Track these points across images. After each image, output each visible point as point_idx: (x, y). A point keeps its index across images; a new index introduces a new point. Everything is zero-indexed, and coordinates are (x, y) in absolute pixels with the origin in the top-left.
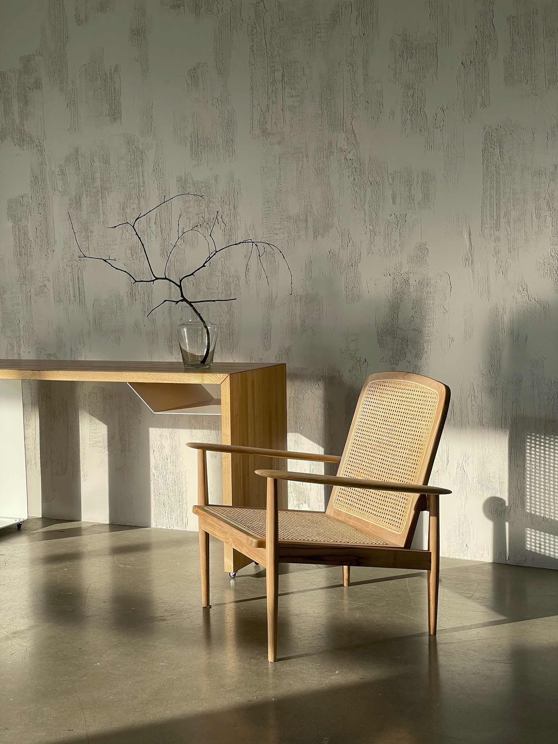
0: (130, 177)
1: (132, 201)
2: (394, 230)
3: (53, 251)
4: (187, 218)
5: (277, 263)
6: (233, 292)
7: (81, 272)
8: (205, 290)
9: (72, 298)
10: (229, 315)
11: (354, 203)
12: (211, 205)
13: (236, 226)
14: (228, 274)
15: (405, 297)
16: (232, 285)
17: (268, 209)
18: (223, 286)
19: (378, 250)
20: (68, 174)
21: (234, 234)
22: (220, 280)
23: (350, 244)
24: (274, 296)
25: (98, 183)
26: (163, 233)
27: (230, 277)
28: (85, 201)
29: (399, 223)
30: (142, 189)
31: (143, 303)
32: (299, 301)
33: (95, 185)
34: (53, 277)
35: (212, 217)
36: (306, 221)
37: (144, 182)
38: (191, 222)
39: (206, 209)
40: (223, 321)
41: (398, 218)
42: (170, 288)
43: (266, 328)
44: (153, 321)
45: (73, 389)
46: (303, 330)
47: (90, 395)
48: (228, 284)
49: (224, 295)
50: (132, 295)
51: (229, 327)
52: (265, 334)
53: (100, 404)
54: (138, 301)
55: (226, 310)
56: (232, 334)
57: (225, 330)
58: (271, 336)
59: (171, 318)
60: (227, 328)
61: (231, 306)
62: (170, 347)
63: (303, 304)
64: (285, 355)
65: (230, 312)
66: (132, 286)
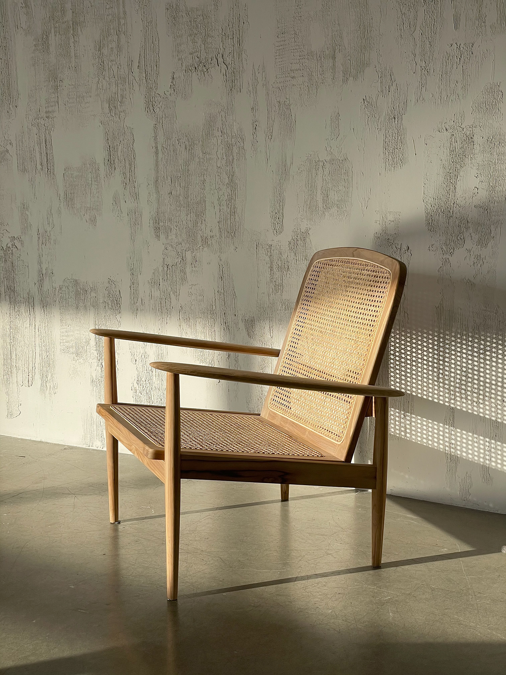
0: (108, 7)
1: (110, 38)
2: (455, 66)
3: (16, 107)
4: (179, 59)
5: (293, 118)
6: (235, 158)
7: (49, 133)
8: (201, 154)
9: (39, 167)
10: (230, 187)
11: (401, 30)
12: (209, 40)
13: (241, 68)
14: (230, 133)
15: (467, 161)
16: (234, 148)
17: (282, 43)
18: (224, 150)
19: (431, 95)
20: (33, 6)
21: (238, 78)
22: (219, 141)
23: (392, 88)
24: (288, 163)
25: (69, 16)
26: (148, 80)
27: (232, 137)
28: (54, 40)
29: (462, 56)
30: (122, 22)
31: (124, 173)
32: (321, 168)
33: (65, 19)
34: (16, 140)
35: (210, 56)
36: (334, 58)
37: (125, 13)
38: (184, 65)
39: (203, 46)
40: (223, 196)
41: (462, 48)
42: (157, 153)
43: (278, 205)
44: (136, 196)
45: (41, 281)
46: (325, 207)
47: (60, 289)
48: (229, 147)
49: (224, 162)
50: (110, 162)
51: (230, 204)
52: (276, 213)
53: (72, 300)
54: (118, 170)
55: (227, 181)
56: (233, 213)
57: (225, 207)
58: (283, 216)
59: (158, 192)
60: (227, 205)
61: (232, 176)
62: (157, 229)
63: (326, 172)
64: (301, 240)
65: (232, 184)
66: (111, 150)
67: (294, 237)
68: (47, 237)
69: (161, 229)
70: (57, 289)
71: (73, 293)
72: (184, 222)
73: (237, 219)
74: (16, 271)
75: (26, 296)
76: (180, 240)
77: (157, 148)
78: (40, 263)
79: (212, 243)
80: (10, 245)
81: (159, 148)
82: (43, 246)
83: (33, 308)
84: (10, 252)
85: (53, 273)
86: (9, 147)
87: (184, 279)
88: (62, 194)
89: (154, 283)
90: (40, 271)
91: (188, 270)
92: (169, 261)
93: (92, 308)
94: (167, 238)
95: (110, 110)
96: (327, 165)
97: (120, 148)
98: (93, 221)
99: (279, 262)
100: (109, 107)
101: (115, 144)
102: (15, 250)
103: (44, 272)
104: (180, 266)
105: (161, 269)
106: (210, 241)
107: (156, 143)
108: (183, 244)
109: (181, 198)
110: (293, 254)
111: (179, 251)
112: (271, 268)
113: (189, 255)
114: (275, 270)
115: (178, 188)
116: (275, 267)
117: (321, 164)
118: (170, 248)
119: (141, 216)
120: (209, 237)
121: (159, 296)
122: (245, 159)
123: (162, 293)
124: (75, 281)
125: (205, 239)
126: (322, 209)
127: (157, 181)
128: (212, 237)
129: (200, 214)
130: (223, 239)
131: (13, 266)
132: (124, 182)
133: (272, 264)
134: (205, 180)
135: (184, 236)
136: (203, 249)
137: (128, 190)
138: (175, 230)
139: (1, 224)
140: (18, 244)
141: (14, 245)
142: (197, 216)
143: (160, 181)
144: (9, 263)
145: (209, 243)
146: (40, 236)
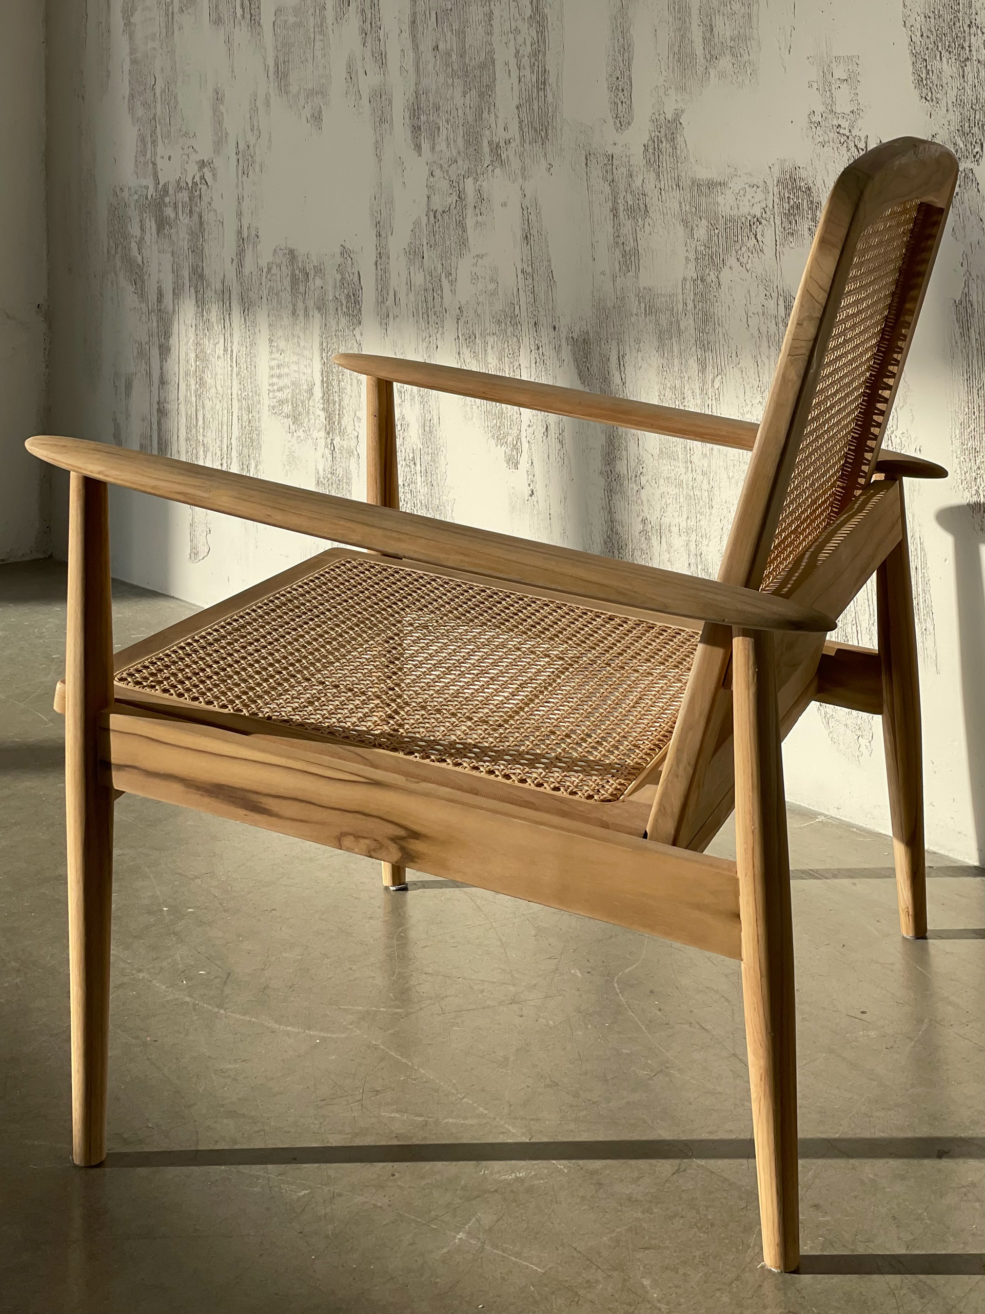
10: (534, 25)
31: (363, 11)
40: (523, 46)
43: (620, 59)
44: (382, 60)
45: (241, 253)
46: (708, 57)
47: (269, 270)
51: (536, 64)
52: (618, 78)
53: (287, 295)
55: (529, 12)
56: (542, 84)
57: (527, 72)
58: (631, 85)
59: (416, 47)
60: (532, 66)
62: (416, 129)
64: (666, 139)
65: (538, 17)
67: (653, 134)
68: (250, 159)
69: (422, 130)
70: (265, 270)
71: (289, 279)
72: (461, 112)
73: (550, 99)
74: (206, 232)
75: (219, 286)
76: (454, 152)
78: (239, 214)
79: (508, 157)
80: (197, 178)
82: (245, 177)
83: (229, 314)
84: (198, 192)
85: (258, 237)
87: (463, 243)
88: (271, 66)
89: (415, 254)
90: (240, 232)
91: (470, 222)
92: (438, 203)
93: (316, 312)
94: (433, 149)
98: (317, 118)
99: (629, 197)
102: (204, 187)
103: (245, 234)
104: (455, 212)
105: (424, 220)
106: (505, 151)
108: (460, 162)
109: (454, 57)
110: (652, 176)
111: (454, 178)
112: (615, 211)
113: (469, 185)
114: (622, 216)
115: (449, 35)
116: (621, 208)
118: (438, 172)
119: (390, 102)
120: (502, 144)
121: (423, 283)
123: (428, 277)
124: (292, 252)
125: (496, 149)
126: (703, 61)
127: (414, 22)
128: (508, 142)
129: (486, 92)
130: (527, 146)
131: (201, 224)
132: (363, 29)
133: (615, 201)
134: (492, 12)
135: (460, 143)
136: (493, 171)
137: (369, 47)
138: (445, 131)
139: (186, 134)
140: (208, 177)
141: (202, 178)
142: (481, 95)
143: (418, 21)
144: (196, 217)
145: (504, 156)
146: (240, 156)
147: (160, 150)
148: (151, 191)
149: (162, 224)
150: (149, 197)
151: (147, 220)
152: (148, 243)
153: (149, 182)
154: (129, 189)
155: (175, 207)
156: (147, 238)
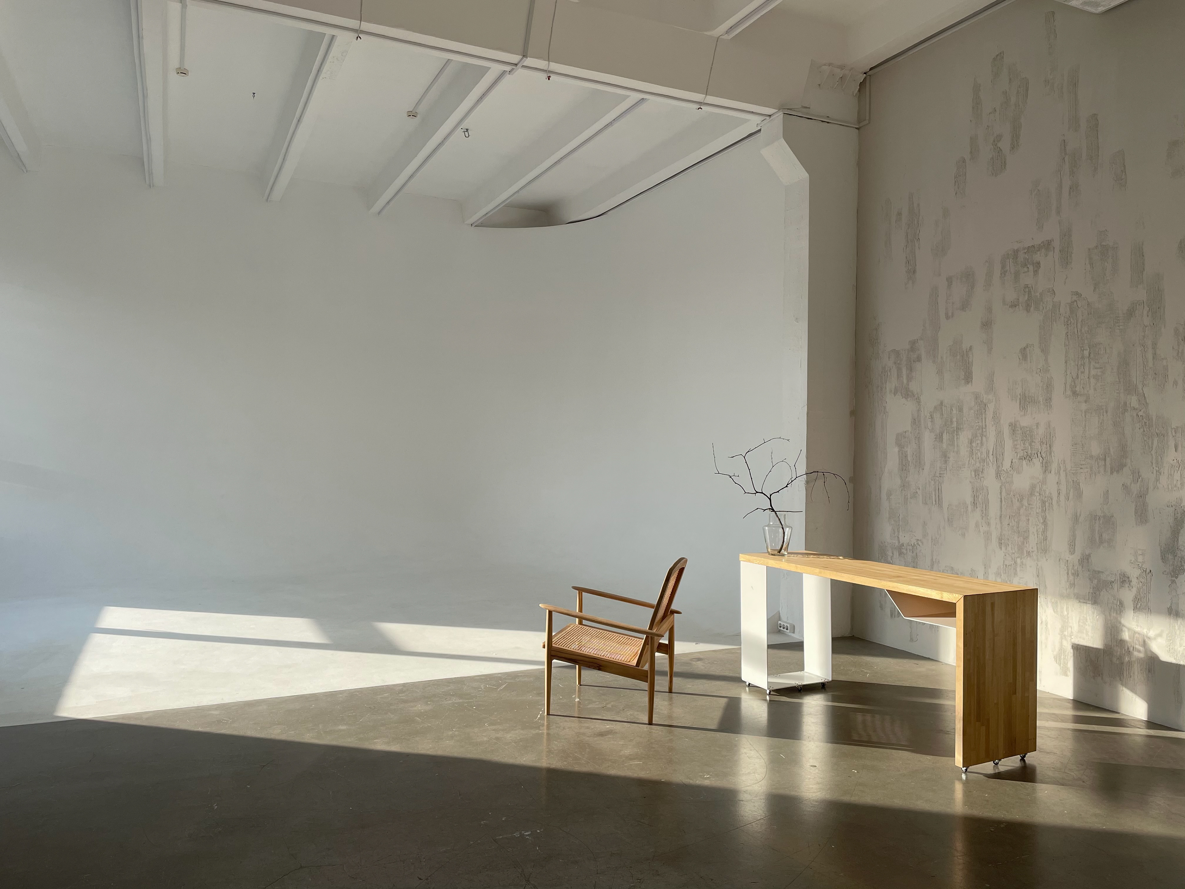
0: (976, 422)
2: (1176, 472)
3: (923, 469)
4: (1015, 453)
5: (1081, 490)
6: (1047, 509)
7: (941, 485)
8: (1027, 505)
9: (934, 503)
10: (1043, 525)
12: (1033, 444)
13: (1051, 460)
14: (1043, 494)
16: (1047, 503)
17: (1075, 449)
18: (1040, 503)
19: (1162, 486)
20: (935, 418)
21: (1049, 465)
22: (1038, 499)
23: (1139, 480)
24: (1078, 514)
25: (955, 425)
26: (998, 462)
27: (1045, 497)
28: (945, 436)
31: (982, 511)
34: (922, 487)
35: (1033, 452)
36: (1105, 460)
37: (986, 425)
38: (1018, 456)
39: (1029, 447)
40: (1040, 529)
42: (1001, 501)
43: (1072, 538)
44: (989, 524)
48: (1044, 502)
49: (1040, 510)
50: (974, 504)
54: (979, 508)
55: (1042, 521)
56: (1045, 539)
57: (1040, 536)
59: (1001, 523)
60: (1042, 535)
61: (1045, 519)
63: (1101, 522)
64: (1086, 559)
65: (1045, 523)
66: (975, 497)
68: (937, 541)
69: (1003, 544)
72: (1016, 542)
73: (1048, 543)
74: (919, 558)
76: (1015, 551)
77: (1001, 499)
78: (932, 555)
79: (1032, 555)
80: (916, 544)
81: (1003, 499)
82: (935, 546)
84: (916, 547)
86: (918, 490)
87: (1016, 574)
88: (946, 519)
90: (932, 559)
91: (1018, 569)
92: (1007, 563)
94: (1006, 549)
95: (975, 476)
96: (1102, 519)
97: (980, 496)
98: (963, 535)
100: (975, 474)
101: (978, 494)
102: (918, 546)
103: (934, 561)
104: (1013, 566)
105: (1002, 567)
107: (1001, 496)
108: (1016, 554)
109: (1015, 528)
113: (1019, 560)
115: (1013, 522)
117: (1098, 517)
118: (1007, 555)
119: (991, 535)
120: (1031, 552)
122: (1053, 510)
124: (952, 568)
125: (1028, 553)
126: (1098, 543)
127: (1001, 517)
128: (1033, 552)
129: (1026, 538)
130: (1039, 553)
131: (917, 555)
132: (982, 515)
133: (1068, 571)
134: (1029, 519)
135: (1016, 548)
136: (1027, 558)
137: (984, 520)
138: (1011, 546)
139: (911, 531)
140: (920, 543)
141: (918, 544)
142: (1024, 539)
143: (1002, 517)
144: (915, 554)
145: (1031, 555)
146: (933, 540)
147: (901, 533)
148: (897, 544)
149: (900, 554)
150: (896, 546)
151: (895, 552)
152: (895, 558)
153: (897, 542)
154: (888, 542)
155: (906, 550)
156: (895, 556)
